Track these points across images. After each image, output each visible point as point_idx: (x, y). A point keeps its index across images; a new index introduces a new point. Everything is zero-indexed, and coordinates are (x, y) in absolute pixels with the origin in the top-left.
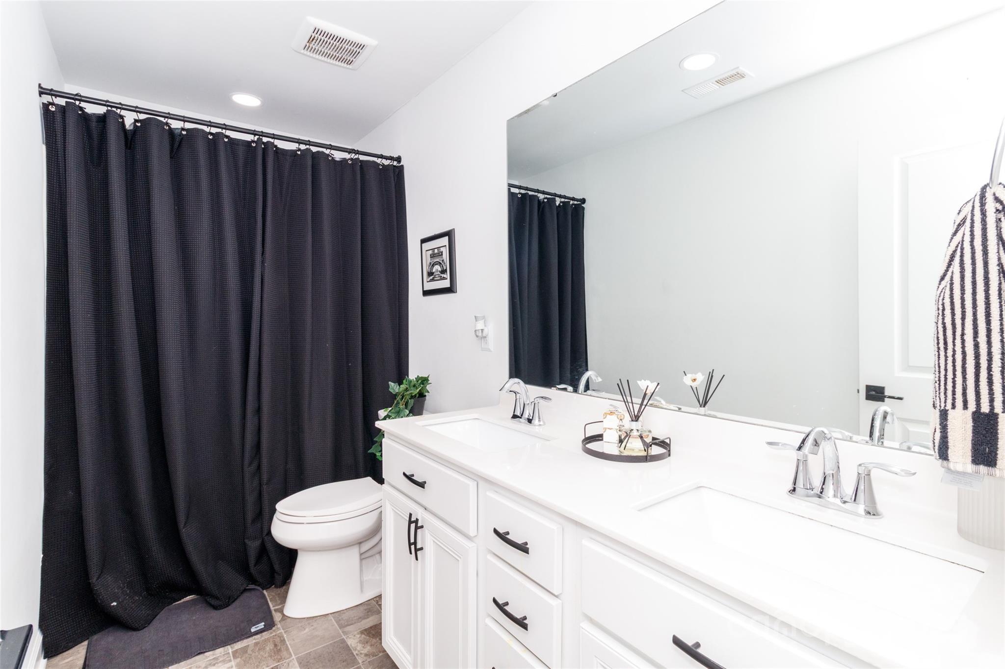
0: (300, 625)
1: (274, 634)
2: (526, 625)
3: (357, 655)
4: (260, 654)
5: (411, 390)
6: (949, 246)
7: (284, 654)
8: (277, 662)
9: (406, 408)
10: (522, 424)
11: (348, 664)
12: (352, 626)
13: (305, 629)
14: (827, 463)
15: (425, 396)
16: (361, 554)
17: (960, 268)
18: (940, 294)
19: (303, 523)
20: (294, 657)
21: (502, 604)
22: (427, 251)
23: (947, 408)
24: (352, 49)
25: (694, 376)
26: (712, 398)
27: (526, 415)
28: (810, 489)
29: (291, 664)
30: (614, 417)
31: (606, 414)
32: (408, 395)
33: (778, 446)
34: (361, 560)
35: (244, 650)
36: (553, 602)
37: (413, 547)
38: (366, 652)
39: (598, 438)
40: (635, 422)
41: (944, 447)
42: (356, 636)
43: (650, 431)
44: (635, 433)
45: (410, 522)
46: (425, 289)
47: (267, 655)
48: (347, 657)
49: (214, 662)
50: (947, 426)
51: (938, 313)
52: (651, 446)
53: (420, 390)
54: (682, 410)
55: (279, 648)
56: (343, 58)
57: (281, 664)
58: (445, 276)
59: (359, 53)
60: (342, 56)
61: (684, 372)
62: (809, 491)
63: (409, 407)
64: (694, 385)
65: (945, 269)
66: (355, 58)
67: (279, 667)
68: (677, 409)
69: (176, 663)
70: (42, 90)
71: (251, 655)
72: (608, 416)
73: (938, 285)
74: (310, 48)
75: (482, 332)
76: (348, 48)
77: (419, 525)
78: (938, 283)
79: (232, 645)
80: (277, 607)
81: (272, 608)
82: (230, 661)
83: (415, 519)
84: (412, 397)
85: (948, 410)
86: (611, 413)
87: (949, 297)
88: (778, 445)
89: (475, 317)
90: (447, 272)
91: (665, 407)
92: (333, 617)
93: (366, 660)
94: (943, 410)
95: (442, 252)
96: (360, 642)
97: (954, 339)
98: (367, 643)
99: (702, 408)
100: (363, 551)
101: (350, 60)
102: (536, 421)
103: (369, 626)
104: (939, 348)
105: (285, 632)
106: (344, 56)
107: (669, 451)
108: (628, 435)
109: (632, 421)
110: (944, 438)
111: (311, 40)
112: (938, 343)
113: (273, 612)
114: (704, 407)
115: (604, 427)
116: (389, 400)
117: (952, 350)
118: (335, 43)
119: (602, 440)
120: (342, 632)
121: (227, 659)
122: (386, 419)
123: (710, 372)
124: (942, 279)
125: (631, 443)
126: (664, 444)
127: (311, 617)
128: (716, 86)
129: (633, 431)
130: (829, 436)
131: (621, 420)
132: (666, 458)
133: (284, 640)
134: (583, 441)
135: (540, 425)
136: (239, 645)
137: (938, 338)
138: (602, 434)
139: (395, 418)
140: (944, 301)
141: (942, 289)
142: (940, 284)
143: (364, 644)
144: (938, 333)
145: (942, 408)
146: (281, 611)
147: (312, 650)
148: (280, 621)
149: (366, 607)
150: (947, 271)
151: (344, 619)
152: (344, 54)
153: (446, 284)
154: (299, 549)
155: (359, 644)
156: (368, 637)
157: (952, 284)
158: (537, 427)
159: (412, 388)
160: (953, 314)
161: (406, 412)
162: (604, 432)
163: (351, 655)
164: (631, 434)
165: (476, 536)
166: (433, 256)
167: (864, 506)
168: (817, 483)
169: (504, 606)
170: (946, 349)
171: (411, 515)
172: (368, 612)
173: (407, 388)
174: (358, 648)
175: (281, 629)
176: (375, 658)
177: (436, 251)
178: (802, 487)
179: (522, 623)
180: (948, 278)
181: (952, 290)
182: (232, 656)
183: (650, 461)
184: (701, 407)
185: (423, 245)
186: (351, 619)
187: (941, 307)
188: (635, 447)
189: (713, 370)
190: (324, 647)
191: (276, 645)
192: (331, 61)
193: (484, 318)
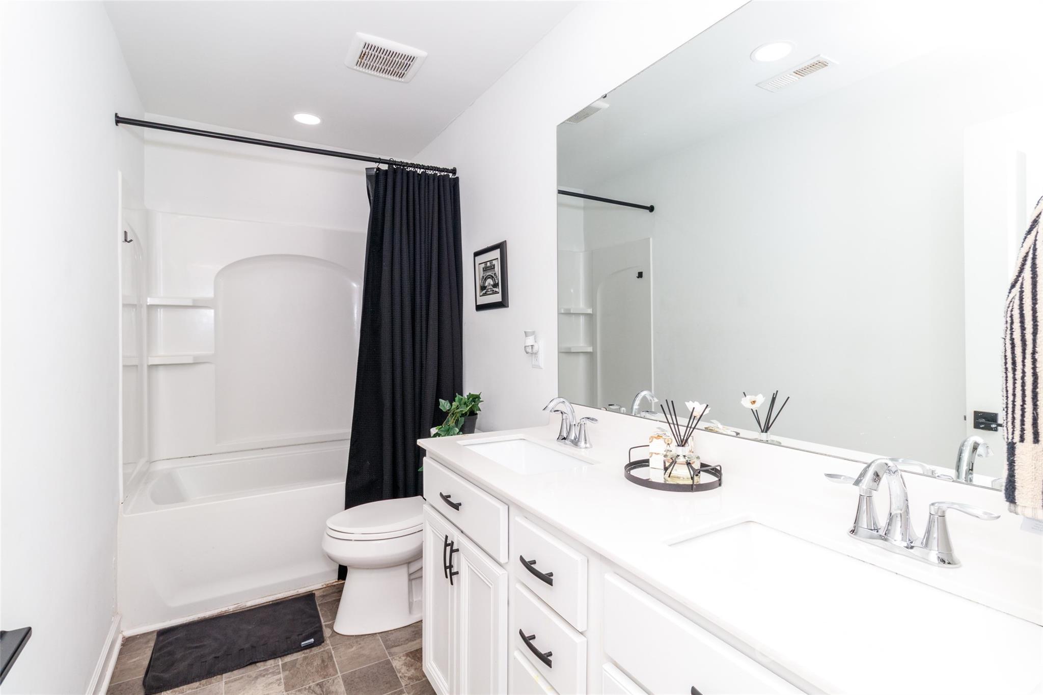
0: (348, 643)
1: (322, 649)
2: (550, 661)
3: (401, 677)
4: (308, 668)
5: (462, 408)
6: (1022, 247)
7: (331, 670)
8: (323, 678)
9: (457, 426)
10: (567, 448)
11: (391, 686)
12: (398, 647)
13: (352, 647)
14: (893, 500)
15: (477, 414)
16: (410, 575)
17: (1031, 273)
18: (1009, 304)
19: (351, 540)
20: (339, 674)
21: (528, 637)
22: (479, 264)
23: (1015, 441)
24: (403, 61)
25: (753, 398)
26: (775, 421)
27: (572, 437)
28: (875, 529)
29: (336, 681)
30: (661, 441)
31: (652, 438)
32: (458, 412)
33: (840, 480)
34: (410, 580)
35: (294, 663)
36: (579, 639)
37: (448, 570)
38: (410, 675)
39: (644, 463)
40: (681, 448)
41: (1011, 487)
42: (402, 658)
43: (698, 458)
44: (681, 460)
45: (446, 545)
46: (478, 304)
47: (314, 669)
48: (390, 679)
49: (264, 673)
50: (1014, 463)
51: (1007, 327)
52: (699, 473)
53: (471, 408)
54: (741, 435)
55: (326, 664)
56: (394, 71)
57: (327, 680)
58: (497, 290)
59: (410, 65)
60: (394, 70)
61: (744, 393)
62: (873, 532)
63: (460, 426)
64: (754, 407)
65: (1017, 274)
66: (406, 70)
67: (324, 683)
68: (735, 434)
69: (229, 671)
70: (118, 119)
71: (299, 669)
72: (655, 440)
73: (1008, 294)
74: (362, 64)
75: (532, 348)
76: (398, 61)
77: (454, 549)
78: (1008, 291)
79: (283, 658)
80: (327, 623)
81: (323, 624)
82: (279, 673)
83: (450, 542)
84: (463, 415)
85: (1016, 443)
86: (659, 437)
87: (1019, 307)
88: (840, 478)
89: (525, 332)
90: (498, 286)
91: (720, 431)
92: (381, 637)
93: (409, 684)
94: (1010, 443)
95: (494, 265)
96: (405, 664)
97: (1024, 358)
98: (412, 666)
99: (764, 434)
100: (412, 572)
101: (401, 73)
102: (582, 444)
103: (415, 649)
104: (1006, 369)
105: (333, 649)
106: (395, 70)
107: (720, 480)
108: (674, 462)
109: (678, 445)
110: (1011, 477)
111: (362, 56)
112: (1006, 363)
113: (324, 627)
114: (766, 432)
115: (651, 452)
116: (439, 418)
117: (1021, 371)
118: (385, 57)
119: (648, 466)
120: (388, 653)
121: (276, 671)
122: (436, 437)
123: (774, 394)
124: (1013, 286)
125: (676, 470)
126: (716, 472)
127: (359, 635)
128: (793, 77)
129: (679, 458)
130: (894, 469)
131: (668, 444)
132: (717, 487)
133: (332, 656)
134: (627, 466)
135: (586, 448)
136: (288, 659)
137: (1006, 356)
138: (649, 460)
139: (445, 436)
140: (1013, 313)
141: (1011, 298)
142: (1010, 293)
143: (409, 666)
144: (1006, 351)
145: (1010, 441)
146: (331, 627)
147: (357, 669)
148: (329, 637)
149: (413, 629)
150: (1019, 276)
151: (391, 639)
152: (395, 68)
153: (497, 298)
154: (349, 566)
155: (403, 666)
156: (413, 660)
157: (1022, 292)
158: (584, 450)
159: (463, 406)
160: (1023, 328)
161: (456, 430)
162: (651, 457)
163: (395, 677)
164: (677, 460)
165: (507, 563)
166: (485, 269)
167: (937, 552)
168: (882, 522)
169: (531, 639)
170: (1014, 370)
171: (447, 537)
172: (415, 634)
173: (458, 406)
174: (403, 671)
175: (330, 645)
176: (418, 682)
177: (488, 264)
178: (866, 527)
179: (546, 659)
180: (1018, 285)
181: (1021, 299)
182: (281, 668)
183: (695, 491)
184: (762, 432)
185: (476, 258)
186: (398, 640)
187: (1009, 319)
188: (682, 474)
189: (777, 391)
190: (369, 667)
191: (323, 661)
192: (384, 75)
193: (533, 333)
